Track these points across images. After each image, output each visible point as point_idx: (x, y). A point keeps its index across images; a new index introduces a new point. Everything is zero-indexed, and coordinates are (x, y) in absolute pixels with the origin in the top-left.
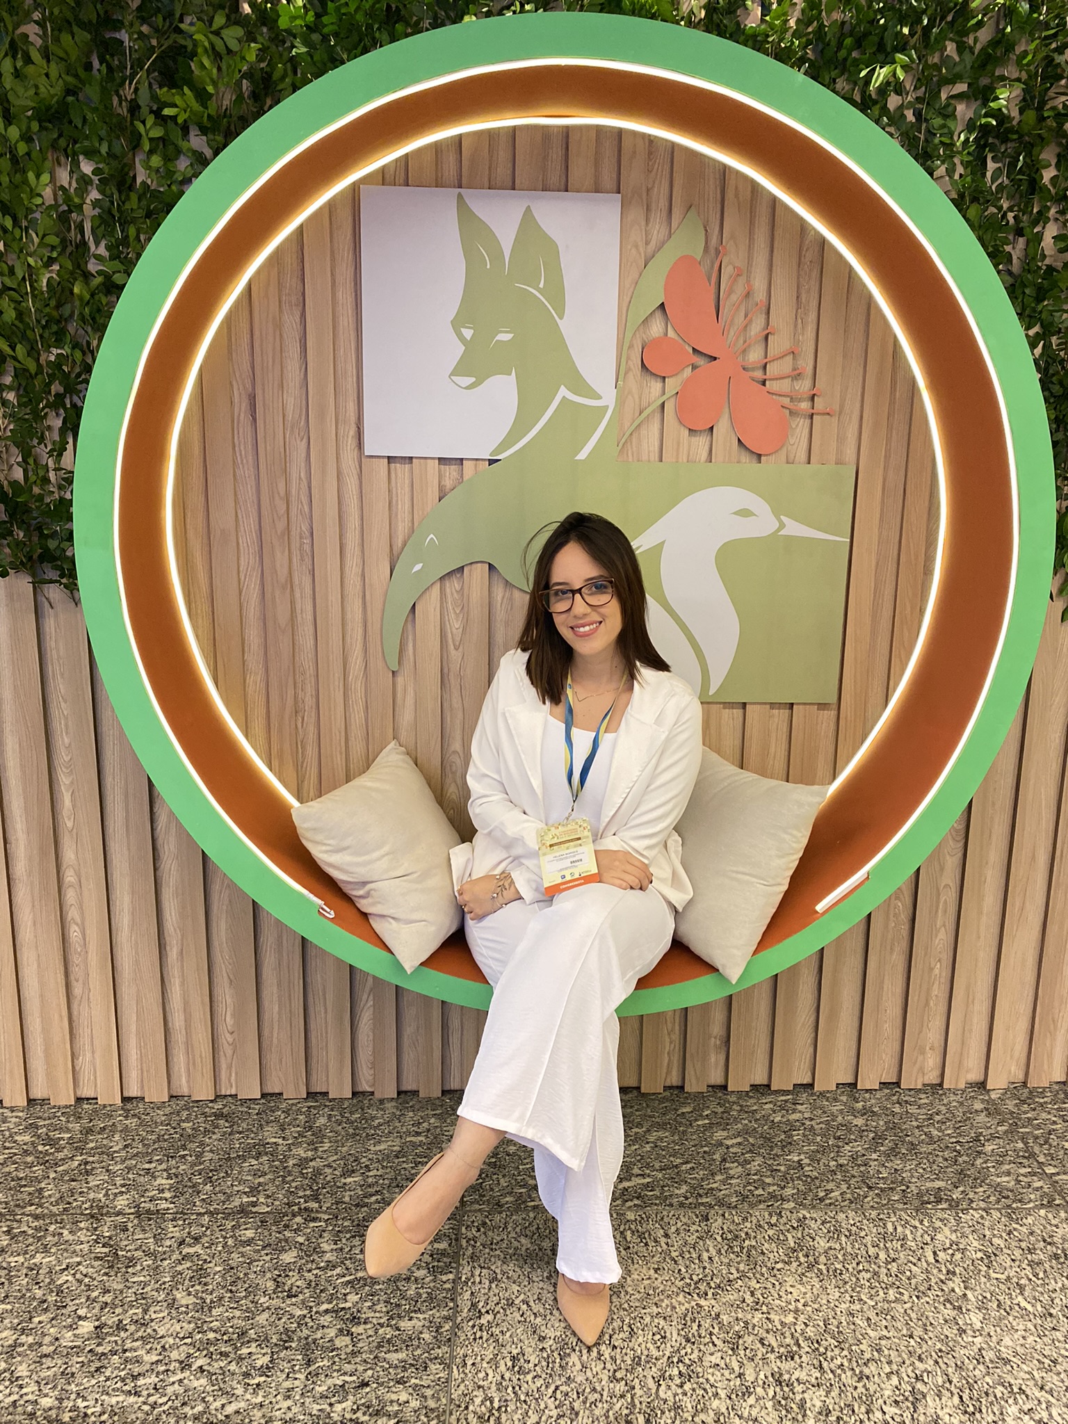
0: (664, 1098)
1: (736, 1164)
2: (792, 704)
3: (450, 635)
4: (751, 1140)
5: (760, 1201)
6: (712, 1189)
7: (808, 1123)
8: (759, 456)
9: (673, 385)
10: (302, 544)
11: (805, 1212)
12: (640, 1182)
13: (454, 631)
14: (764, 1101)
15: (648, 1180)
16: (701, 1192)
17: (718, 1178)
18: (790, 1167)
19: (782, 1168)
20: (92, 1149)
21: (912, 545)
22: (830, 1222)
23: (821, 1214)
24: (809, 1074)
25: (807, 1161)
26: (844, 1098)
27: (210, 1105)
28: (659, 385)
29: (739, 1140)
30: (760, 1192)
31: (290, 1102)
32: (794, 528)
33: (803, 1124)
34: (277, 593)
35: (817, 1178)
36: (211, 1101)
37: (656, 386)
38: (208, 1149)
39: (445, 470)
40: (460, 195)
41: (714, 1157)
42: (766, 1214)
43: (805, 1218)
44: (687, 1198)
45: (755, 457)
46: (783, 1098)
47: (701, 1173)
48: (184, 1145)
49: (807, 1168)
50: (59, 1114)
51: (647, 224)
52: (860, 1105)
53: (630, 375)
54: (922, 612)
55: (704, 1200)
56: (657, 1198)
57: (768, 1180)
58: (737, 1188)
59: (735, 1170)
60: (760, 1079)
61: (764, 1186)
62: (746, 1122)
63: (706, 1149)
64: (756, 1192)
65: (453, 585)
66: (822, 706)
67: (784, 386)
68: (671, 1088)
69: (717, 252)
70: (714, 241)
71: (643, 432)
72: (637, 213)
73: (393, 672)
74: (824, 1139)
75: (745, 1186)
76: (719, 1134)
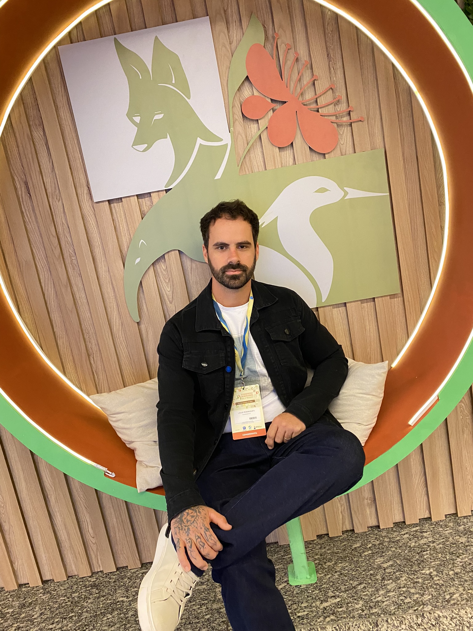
0: (343, 539)
1: (391, 581)
2: (374, 298)
3: (165, 296)
4: (398, 562)
5: (409, 607)
6: (378, 602)
7: (432, 545)
8: (324, 154)
9: (263, 123)
10: (72, 260)
11: (438, 612)
12: (333, 602)
13: (168, 293)
14: (403, 533)
15: (338, 600)
16: (372, 604)
17: (381, 592)
18: (424, 579)
19: (420, 580)
20: (23, 618)
21: (427, 189)
22: (456, 618)
23: (450, 612)
24: (427, 512)
25: (435, 573)
26: (451, 524)
27: (89, 579)
28: (256, 126)
29: (391, 563)
30: (408, 600)
31: (132, 571)
32: (354, 193)
33: (429, 546)
34: (63, 290)
35: (443, 585)
36: (90, 577)
37: (254, 126)
38: (85, 610)
39: (142, 202)
40: (115, 39)
41: (377, 577)
42: (414, 616)
43: (439, 617)
44: (363, 611)
45: (322, 156)
46: (414, 529)
47: (370, 590)
48: (72, 609)
49: (435, 579)
50: (9, 596)
51: (229, 32)
52: (461, 528)
53: (237, 123)
54: (442, 228)
55: (374, 611)
56: (345, 612)
57: (413, 591)
58: (394, 599)
59: (391, 585)
60: (398, 518)
61: (410, 595)
62: (394, 549)
63: (372, 572)
64: (406, 601)
65: (161, 267)
66: (393, 296)
67: (330, 110)
68: (347, 531)
69: (274, 38)
70: (270, 32)
71: (252, 155)
72: (221, 26)
73: (138, 323)
74: (444, 555)
75: (398, 597)
76: (379, 560)
